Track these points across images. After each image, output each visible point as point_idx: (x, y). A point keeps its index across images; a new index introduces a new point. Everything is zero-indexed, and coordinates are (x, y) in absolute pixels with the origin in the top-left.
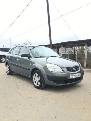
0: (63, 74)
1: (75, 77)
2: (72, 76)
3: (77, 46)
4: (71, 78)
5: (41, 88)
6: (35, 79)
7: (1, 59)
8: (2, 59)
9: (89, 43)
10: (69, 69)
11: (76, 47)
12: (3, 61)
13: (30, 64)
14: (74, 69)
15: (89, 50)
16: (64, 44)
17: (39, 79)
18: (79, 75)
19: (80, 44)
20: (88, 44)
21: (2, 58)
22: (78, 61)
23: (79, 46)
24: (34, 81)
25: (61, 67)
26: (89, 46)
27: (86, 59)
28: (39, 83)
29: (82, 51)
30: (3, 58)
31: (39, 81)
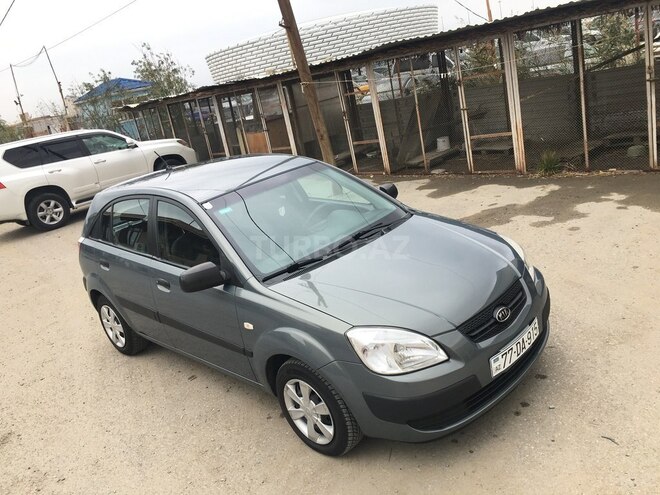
1: (515, 358)
2: (501, 361)
4: (495, 374)
6: (297, 406)
7: (40, 214)
8: (42, 210)
10: (478, 326)
12: (52, 219)
13: (249, 326)
14: (498, 314)
17: (323, 409)
21: (43, 205)
24: (294, 412)
25: (434, 336)
28: (327, 430)
30: (48, 204)
31: (325, 420)
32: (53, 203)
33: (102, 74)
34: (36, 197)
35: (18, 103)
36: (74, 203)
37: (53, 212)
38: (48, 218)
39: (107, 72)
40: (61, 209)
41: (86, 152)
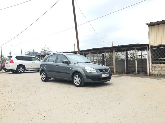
0: (97, 74)
1: (105, 76)
2: (103, 75)
3: (105, 52)
4: (102, 77)
5: (81, 86)
7: (19, 70)
8: (20, 69)
9: (117, 50)
10: (101, 71)
11: (104, 54)
12: (21, 71)
13: (71, 69)
14: (104, 71)
15: (118, 56)
16: (92, 51)
17: (80, 79)
18: (108, 75)
19: (109, 50)
20: (115, 50)
21: (20, 68)
22: (107, 66)
23: (107, 52)
24: (75, 81)
25: (96, 69)
26: (117, 52)
27: (115, 65)
28: (79, 82)
29: (111, 58)
30: (21, 68)
31: (79, 80)
32: (22, 68)
33: (33, 50)
34: (19, 66)
35: (10, 54)
36: (26, 69)
37: (21, 70)
38: (20, 71)
39: (34, 50)
40: (23, 70)
41: (31, 60)
